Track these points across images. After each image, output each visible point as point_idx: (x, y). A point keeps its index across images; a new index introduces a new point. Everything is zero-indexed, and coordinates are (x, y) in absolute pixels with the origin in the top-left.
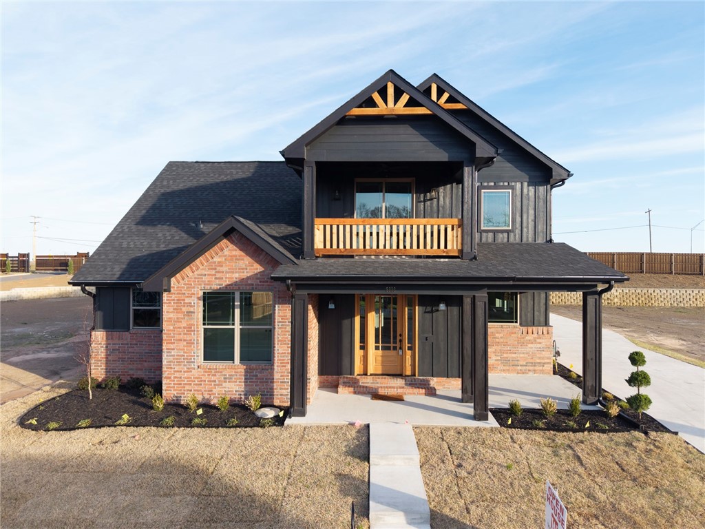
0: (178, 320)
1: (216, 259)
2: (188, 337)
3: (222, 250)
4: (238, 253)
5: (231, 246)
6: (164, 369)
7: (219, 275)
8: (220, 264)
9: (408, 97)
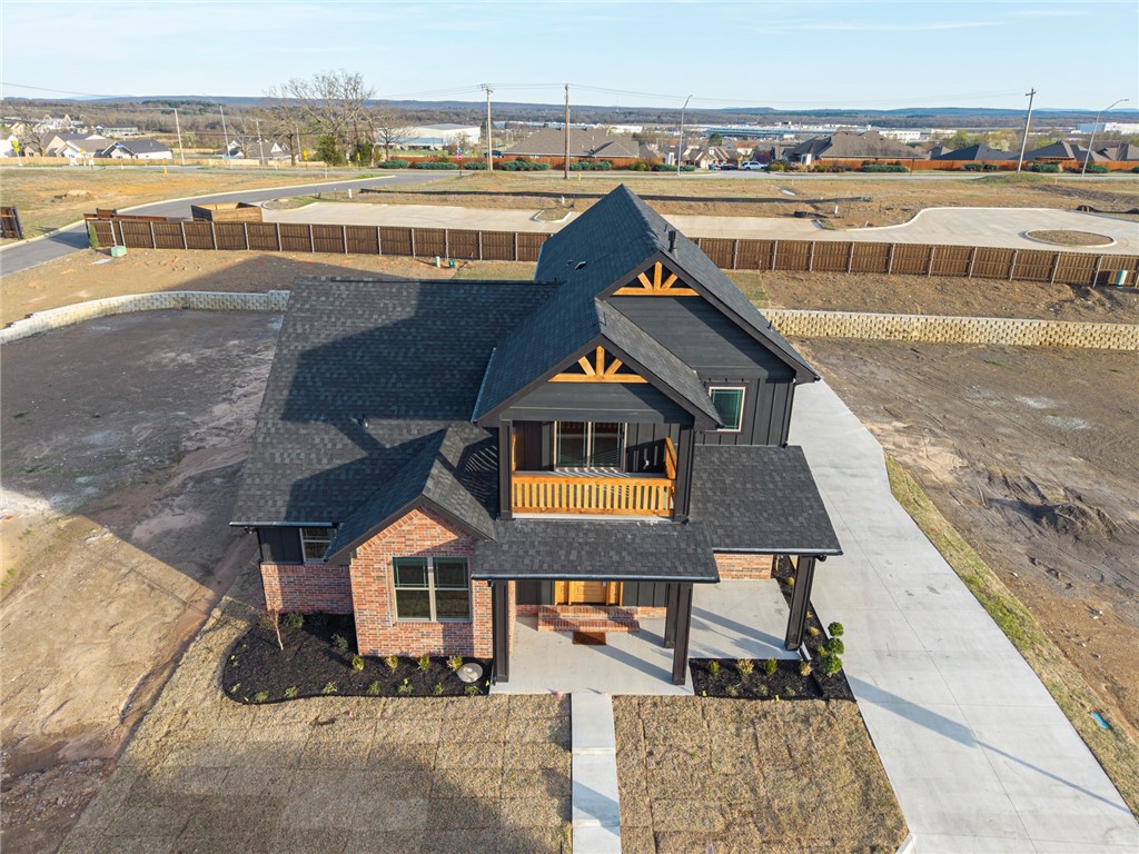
0: (368, 584)
1: (405, 528)
2: (380, 600)
3: (411, 519)
4: (429, 521)
5: (420, 515)
6: (357, 627)
7: (408, 543)
8: (410, 532)
9: (620, 363)
